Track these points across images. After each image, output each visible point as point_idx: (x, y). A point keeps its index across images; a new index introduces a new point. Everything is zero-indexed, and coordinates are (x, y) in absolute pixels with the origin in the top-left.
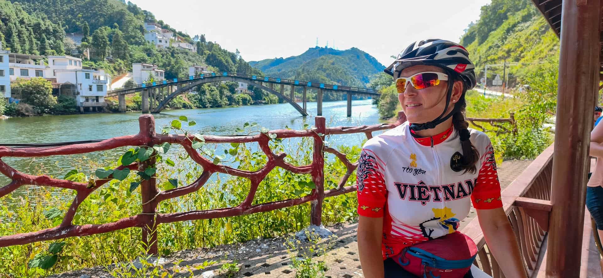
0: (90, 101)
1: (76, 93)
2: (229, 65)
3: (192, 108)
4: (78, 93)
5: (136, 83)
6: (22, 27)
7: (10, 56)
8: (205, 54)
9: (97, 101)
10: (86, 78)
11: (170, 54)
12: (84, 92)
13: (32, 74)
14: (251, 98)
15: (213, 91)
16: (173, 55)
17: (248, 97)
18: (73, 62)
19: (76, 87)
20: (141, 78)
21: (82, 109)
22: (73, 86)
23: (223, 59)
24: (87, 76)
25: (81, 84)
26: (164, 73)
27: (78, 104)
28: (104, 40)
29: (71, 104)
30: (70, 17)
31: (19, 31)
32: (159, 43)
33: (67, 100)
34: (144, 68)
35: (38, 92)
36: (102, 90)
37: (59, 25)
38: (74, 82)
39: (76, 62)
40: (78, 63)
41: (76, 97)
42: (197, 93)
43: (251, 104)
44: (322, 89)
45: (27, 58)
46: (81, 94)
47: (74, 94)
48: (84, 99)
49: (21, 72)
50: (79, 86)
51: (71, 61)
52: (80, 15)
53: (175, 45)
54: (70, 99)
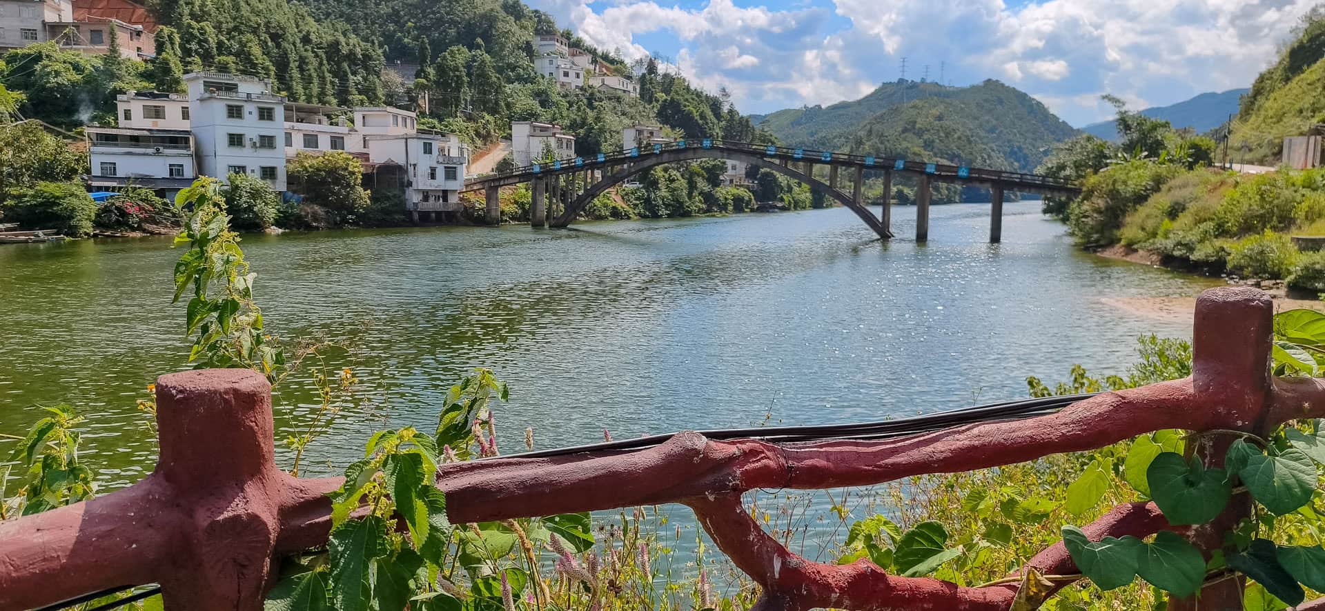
0: (432, 200)
1: (406, 184)
2: (707, 123)
3: (629, 218)
4: (410, 184)
5: (519, 162)
6: (306, 50)
7: (287, 108)
8: (657, 101)
9: (445, 199)
10: (425, 152)
11: (585, 101)
12: (421, 181)
13: (324, 144)
14: (753, 198)
15: (674, 180)
16: (590, 105)
17: (746, 195)
18: (400, 119)
19: (406, 172)
20: (528, 153)
21: (416, 216)
22: (399, 167)
23: (695, 111)
24: (428, 149)
25: (415, 165)
26: (573, 143)
27: (410, 206)
28: (457, 73)
29: (396, 205)
30: (391, 27)
31: (300, 57)
32: (563, 79)
33: (388, 198)
34: (535, 131)
35: (337, 181)
36: (455, 178)
37: (373, 43)
38: (402, 161)
39: (405, 119)
40: (408, 121)
41: (404, 192)
42: (641, 186)
43: (752, 210)
44: (930, 175)
45: (314, 112)
46: (414, 186)
47: (402, 184)
48: (421, 197)
49: (305, 140)
50: (411, 169)
51: (395, 116)
52: (410, 24)
53: (596, 82)
54: (394, 196)
